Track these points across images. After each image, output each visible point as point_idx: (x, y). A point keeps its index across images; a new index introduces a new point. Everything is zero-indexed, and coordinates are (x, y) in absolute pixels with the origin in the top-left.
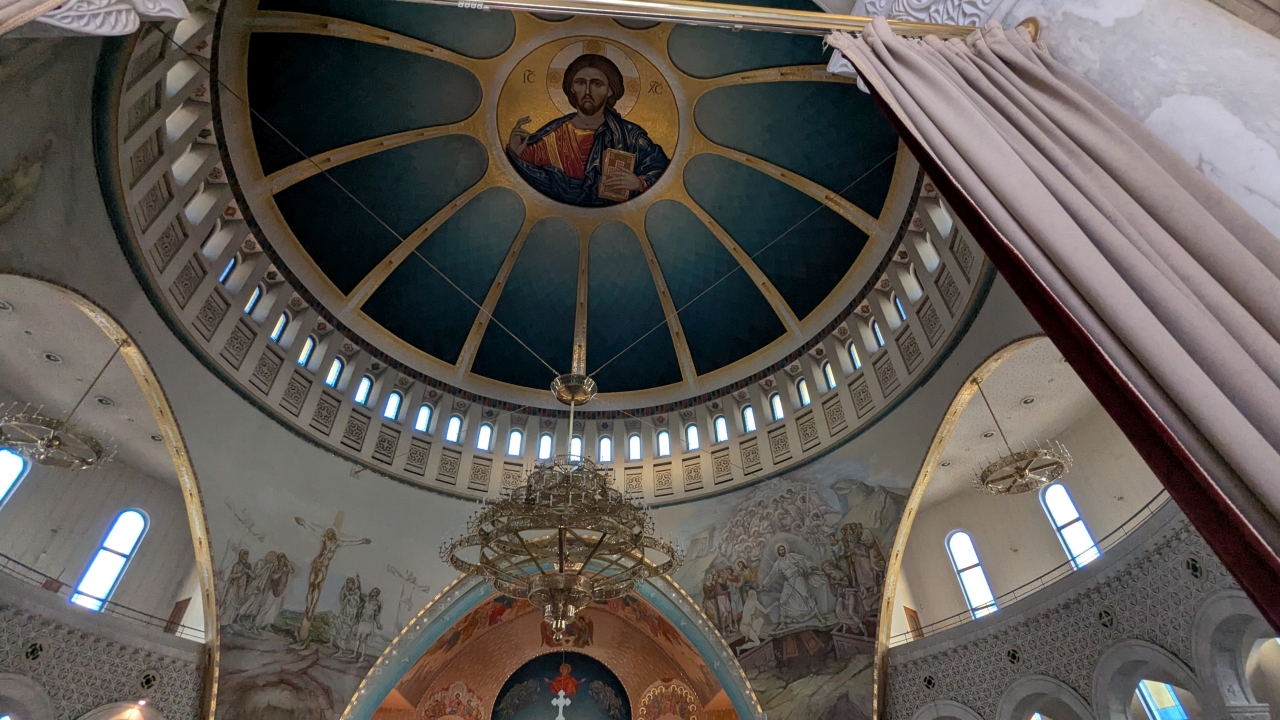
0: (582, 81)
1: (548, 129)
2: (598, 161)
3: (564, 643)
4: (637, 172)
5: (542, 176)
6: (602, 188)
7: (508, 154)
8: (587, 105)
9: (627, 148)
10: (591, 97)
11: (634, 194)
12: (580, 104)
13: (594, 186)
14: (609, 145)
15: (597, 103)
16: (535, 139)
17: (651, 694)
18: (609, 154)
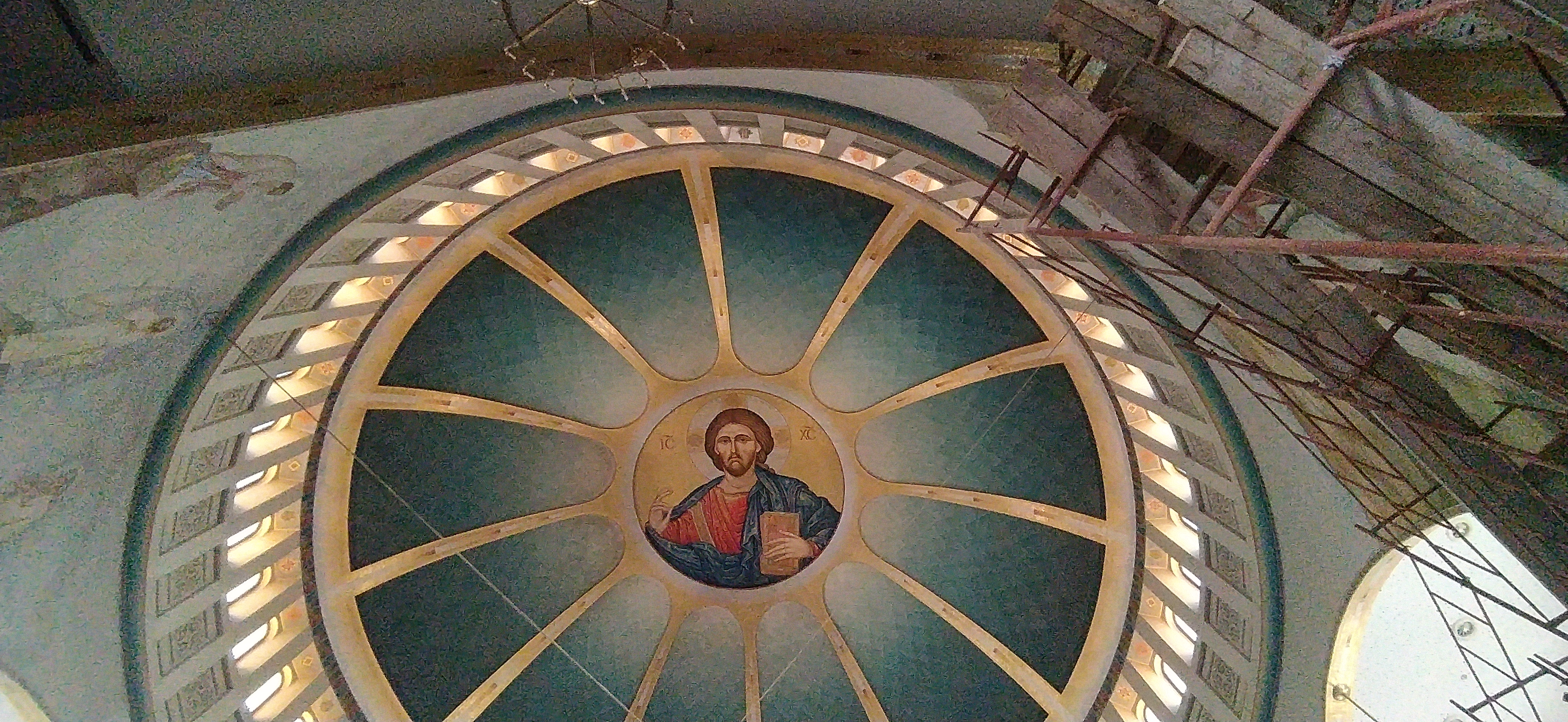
0: (727, 440)
1: (693, 498)
2: (756, 528)
4: (804, 534)
5: (689, 557)
6: (763, 561)
7: (647, 534)
8: (736, 465)
9: (787, 509)
10: (739, 456)
11: (805, 562)
12: (727, 465)
13: (755, 559)
14: (765, 507)
15: (745, 462)
16: (679, 512)
18: (767, 518)
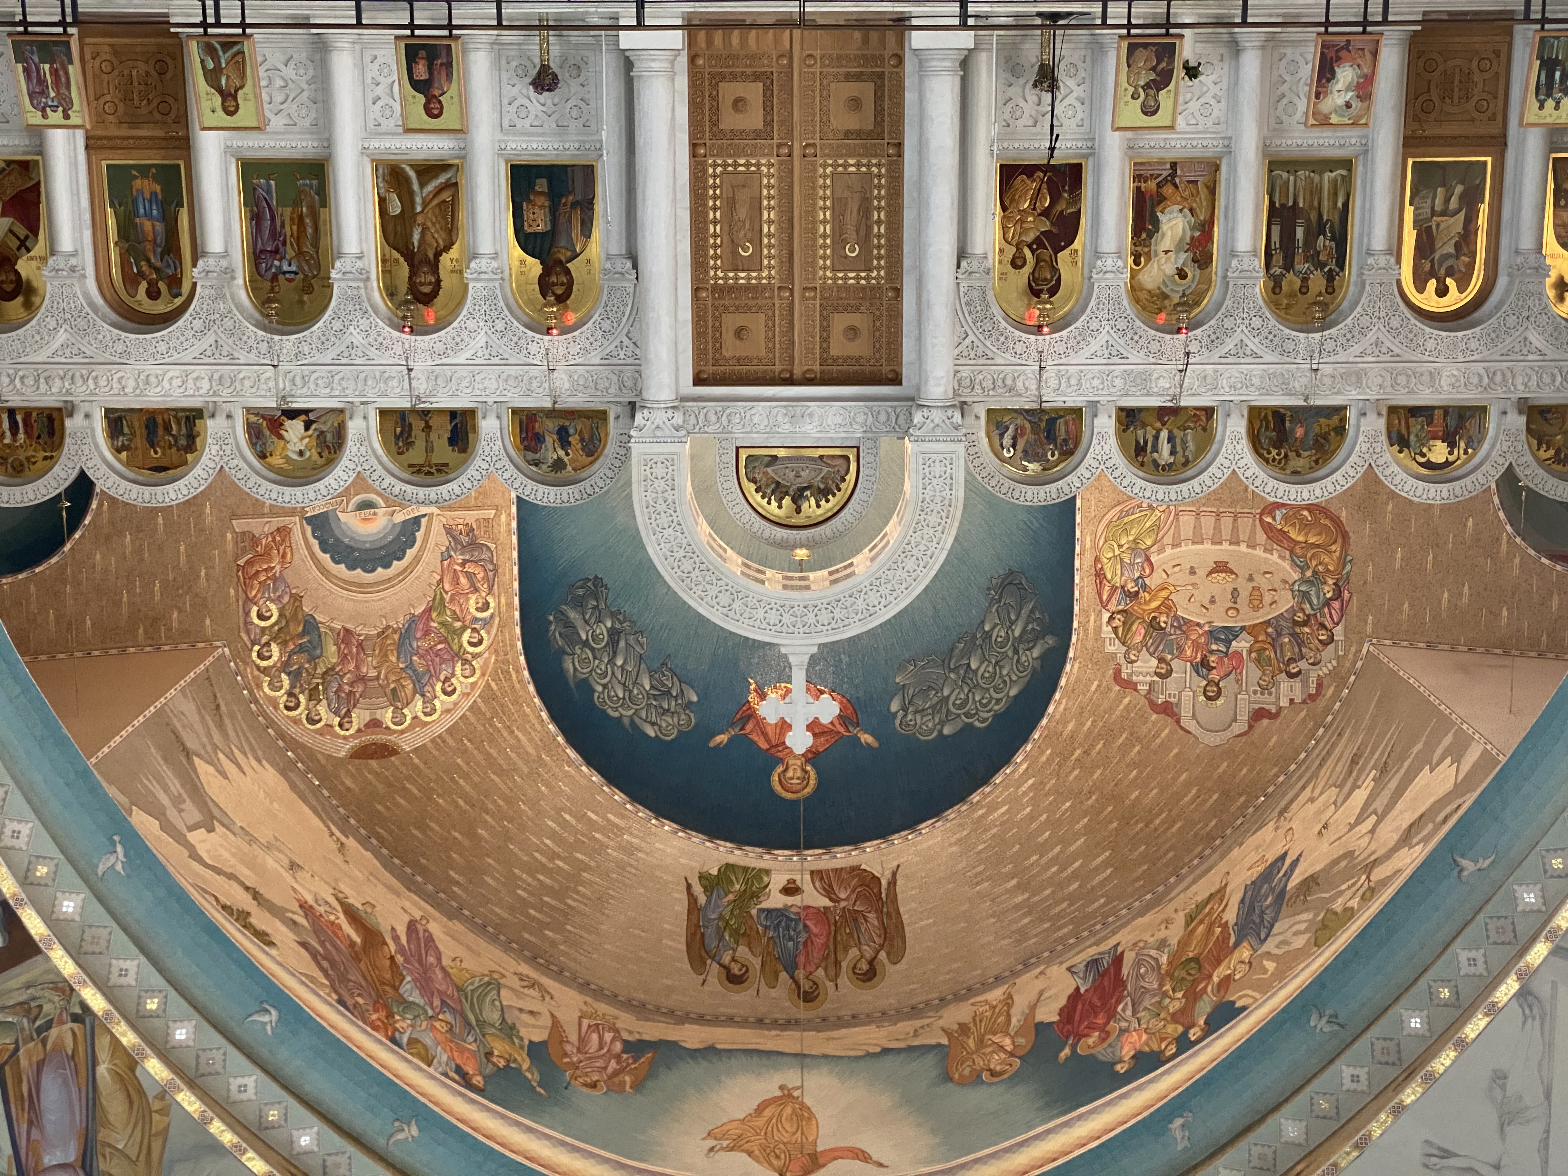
3: (805, 882)
17: (441, 701)
